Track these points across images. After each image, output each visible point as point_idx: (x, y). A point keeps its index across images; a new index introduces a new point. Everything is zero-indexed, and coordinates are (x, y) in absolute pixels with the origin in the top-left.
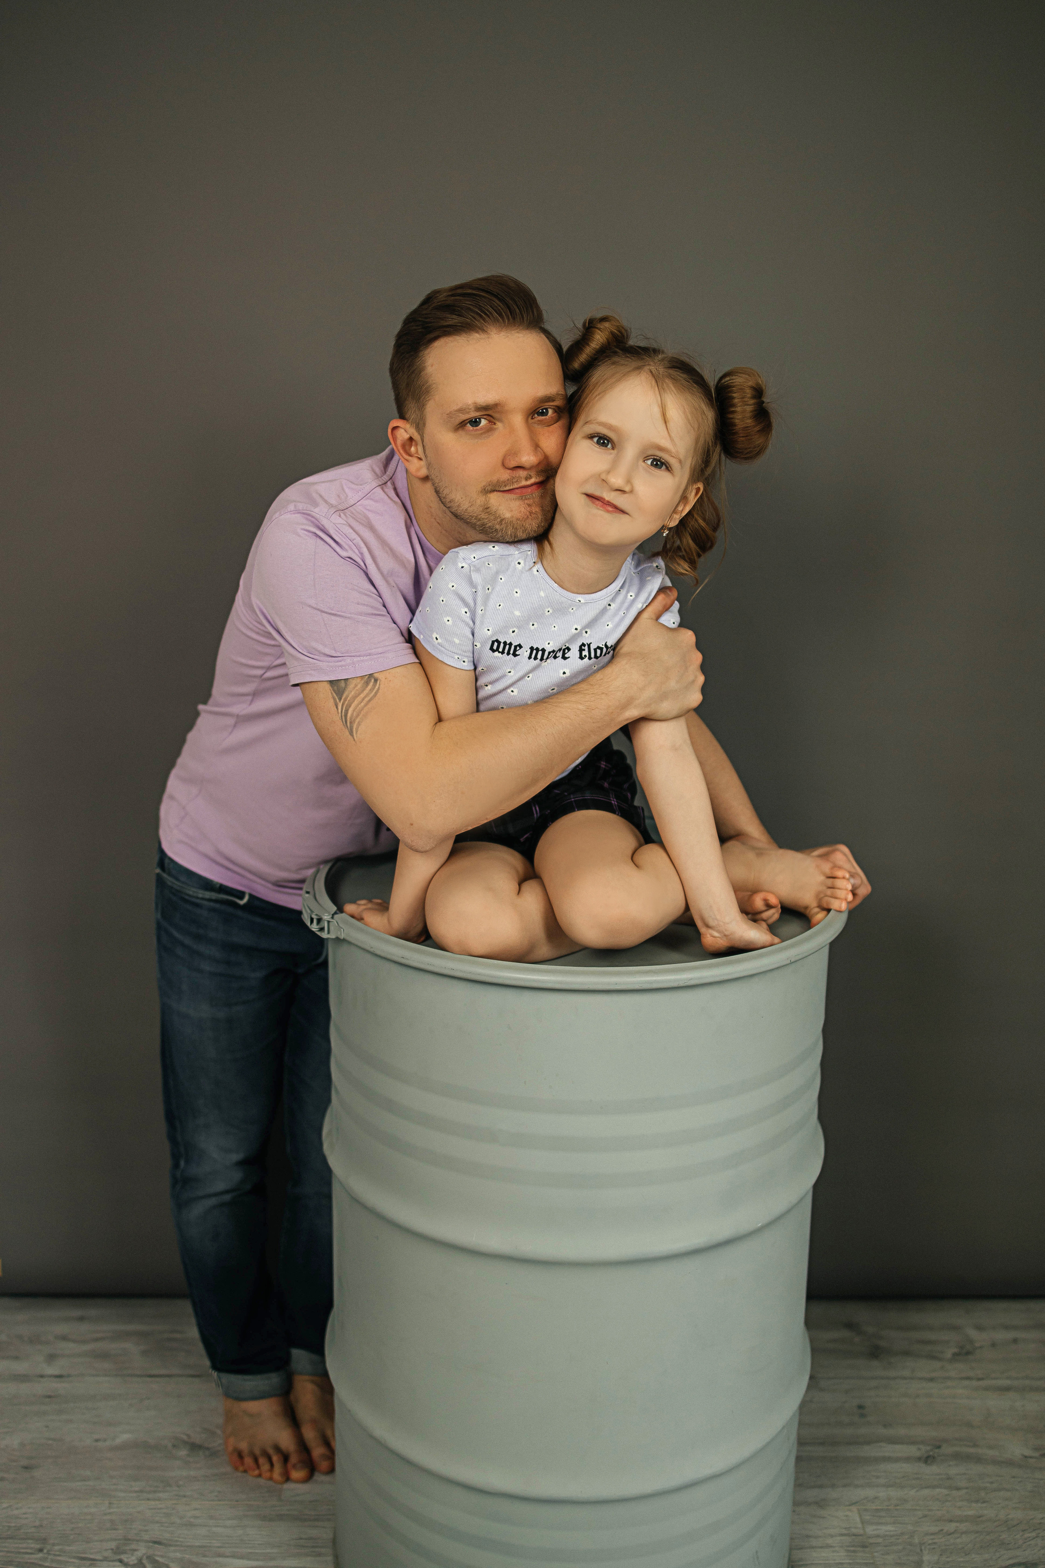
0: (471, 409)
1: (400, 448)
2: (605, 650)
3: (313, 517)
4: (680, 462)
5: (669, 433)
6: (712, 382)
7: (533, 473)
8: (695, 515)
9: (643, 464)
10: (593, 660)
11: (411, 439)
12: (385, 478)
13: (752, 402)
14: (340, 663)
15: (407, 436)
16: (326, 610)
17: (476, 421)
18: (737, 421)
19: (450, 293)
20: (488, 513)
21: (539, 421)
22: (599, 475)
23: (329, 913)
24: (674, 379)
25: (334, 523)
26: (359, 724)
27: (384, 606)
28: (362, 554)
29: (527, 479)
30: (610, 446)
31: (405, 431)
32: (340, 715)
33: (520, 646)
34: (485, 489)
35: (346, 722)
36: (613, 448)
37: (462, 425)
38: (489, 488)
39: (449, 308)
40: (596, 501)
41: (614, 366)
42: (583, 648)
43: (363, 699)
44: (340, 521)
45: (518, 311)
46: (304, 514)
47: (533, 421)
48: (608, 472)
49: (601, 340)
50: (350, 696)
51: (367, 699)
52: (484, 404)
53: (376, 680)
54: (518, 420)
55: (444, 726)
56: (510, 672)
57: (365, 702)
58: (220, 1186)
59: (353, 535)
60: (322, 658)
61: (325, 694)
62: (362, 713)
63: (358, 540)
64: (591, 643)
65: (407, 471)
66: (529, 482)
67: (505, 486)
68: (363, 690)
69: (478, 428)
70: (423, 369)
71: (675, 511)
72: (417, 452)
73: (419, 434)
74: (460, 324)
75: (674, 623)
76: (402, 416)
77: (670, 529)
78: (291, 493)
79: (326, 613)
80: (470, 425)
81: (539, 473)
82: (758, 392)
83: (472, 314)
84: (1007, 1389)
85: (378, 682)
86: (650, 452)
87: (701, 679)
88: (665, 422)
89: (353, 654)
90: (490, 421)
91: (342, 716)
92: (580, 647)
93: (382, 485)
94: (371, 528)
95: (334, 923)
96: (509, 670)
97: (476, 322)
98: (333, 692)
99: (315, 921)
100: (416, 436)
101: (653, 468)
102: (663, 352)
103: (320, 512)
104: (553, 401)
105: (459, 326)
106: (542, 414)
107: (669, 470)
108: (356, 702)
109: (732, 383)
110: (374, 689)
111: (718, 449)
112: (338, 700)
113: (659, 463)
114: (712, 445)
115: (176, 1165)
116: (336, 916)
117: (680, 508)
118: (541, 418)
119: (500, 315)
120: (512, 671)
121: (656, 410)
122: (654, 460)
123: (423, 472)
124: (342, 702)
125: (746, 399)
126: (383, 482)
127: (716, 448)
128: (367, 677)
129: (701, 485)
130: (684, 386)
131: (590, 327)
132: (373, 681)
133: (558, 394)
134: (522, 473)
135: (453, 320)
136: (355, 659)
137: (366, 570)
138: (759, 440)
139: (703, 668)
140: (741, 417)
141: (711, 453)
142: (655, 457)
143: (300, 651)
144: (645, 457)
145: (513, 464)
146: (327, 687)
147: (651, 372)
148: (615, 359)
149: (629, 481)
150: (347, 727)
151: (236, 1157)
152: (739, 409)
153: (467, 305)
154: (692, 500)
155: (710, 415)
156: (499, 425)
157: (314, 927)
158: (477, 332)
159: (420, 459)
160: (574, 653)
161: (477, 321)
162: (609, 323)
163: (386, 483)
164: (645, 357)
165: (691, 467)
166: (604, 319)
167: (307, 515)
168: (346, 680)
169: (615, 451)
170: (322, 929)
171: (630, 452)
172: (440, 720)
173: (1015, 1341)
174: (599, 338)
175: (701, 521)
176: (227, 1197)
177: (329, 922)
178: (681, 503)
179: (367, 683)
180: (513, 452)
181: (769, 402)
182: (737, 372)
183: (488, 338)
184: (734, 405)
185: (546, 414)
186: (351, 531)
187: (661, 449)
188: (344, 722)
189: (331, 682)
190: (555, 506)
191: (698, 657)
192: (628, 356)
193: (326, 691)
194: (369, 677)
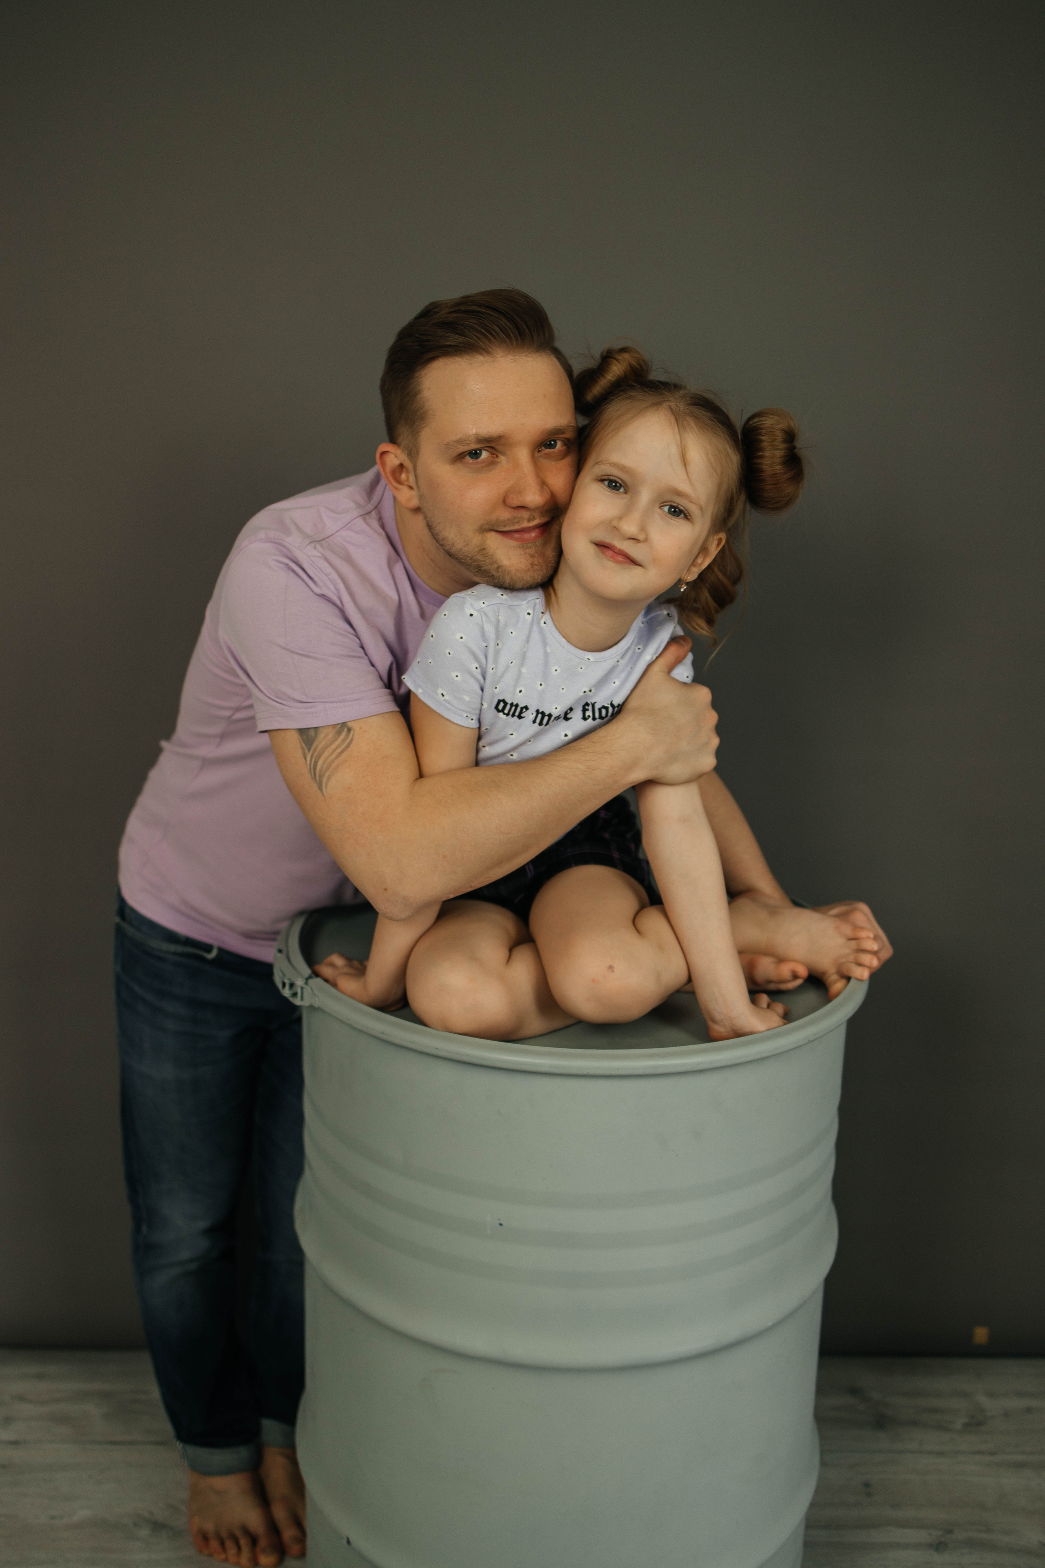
0: (471, 440)
1: (389, 475)
2: (611, 710)
3: (285, 547)
4: (701, 509)
5: (688, 476)
6: (738, 422)
7: (536, 515)
8: (716, 569)
9: (659, 510)
10: (598, 721)
11: (401, 466)
12: (370, 507)
13: (782, 446)
14: (310, 710)
15: (397, 462)
16: (296, 651)
17: (476, 453)
18: (764, 467)
19: (452, 310)
20: (484, 554)
21: (545, 454)
22: (611, 522)
23: (302, 976)
24: (696, 418)
25: (309, 555)
26: (329, 778)
27: (362, 647)
28: (338, 590)
29: (529, 520)
30: (622, 490)
31: (395, 456)
32: (308, 767)
33: (526, 708)
34: (482, 528)
35: (315, 774)
36: (626, 493)
37: (460, 457)
38: (487, 527)
39: (450, 326)
40: (605, 550)
41: (630, 401)
42: (587, 707)
43: (335, 750)
44: (315, 553)
45: (527, 331)
46: (275, 543)
47: (539, 454)
48: (620, 518)
49: (618, 372)
50: (320, 747)
51: (339, 750)
52: (487, 436)
53: (349, 730)
54: (523, 455)
55: (426, 783)
56: (512, 734)
57: (336, 753)
58: (185, 1254)
59: (329, 570)
60: (291, 704)
61: (292, 744)
62: (333, 766)
63: (334, 575)
64: (595, 702)
65: (395, 498)
66: (532, 524)
67: (505, 526)
68: (336, 740)
69: (478, 460)
70: (418, 392)
71: (693, 564)
72: (408, 480)
73: (412, 462)
74: (462, 345)
75: (688, 677)
76: (393, 440)
77: (687, 584)
78: (263, 519)
79: (297, 653)
80: (470, 457)
81: (542, 514)
82: (790, 436)
83: (476, 334)
85: (352, 732)
86: (667, 497)
87: (715, 741)
88: (685, 465)
89: (324, 700)
90: (492, 454)
91: (310, 769)
92: (584, 707)
93: (364, 515)
94: (349, 560)
95: (307, 990)
96: (511, 733)
97: (480, 342)
98: (302, 742)
99: (287, 987)
100: (408, 463)
101: (670, 516)
102: (685, 388)
103: (293, 541)
104: (563, 433)
105: (461, 347)
106: (550, 446)
107: (688, 519)
108: (326, 753)
109: (761, 424)
110: (347, 739)
111: (743, 497)
112: (306, 751)
113: (676, 511)
114: (736, 492)
115: (137, 1230)
116: (311, 981)
117: (699, 561)
118: (548, 451)
119: (508, 336)
120: (515, 734)
121: (674, 451)
122: (671, 507)
123: (415, 502)
124: (311, 752)
125: (776, 443)
126: (367, 512)
127: (741, 495)
128: (339, 726)
129: (723, 536)
130: (707, 426)
131: (607, 357)
132: (346, 730)
133: (569, 426)
134: (525, 514)
135: (454, 339)
136: (327, 705)
137: (342, 608)
138: (788, 489)
139: (719, 729)
140: (769, 462)
141: (735, 500)
142: (672, 504)
143: (268, 694)
144: (662, 503)
145: (516, 503)
146: (296, 736)
147: (671, 408)
148: (633, 393)
149: (643, 529)
150: (316, 780)
151: (202, 1224)
152: (767, 454)
153: (471, 324)
154: (714, 550)
155: (735, 459)
156: (502, 458)
157: (286, 992)
158: (481, 354)
159: (411, 488)
160: (577, 714)
161: (482, 342)
162: (628, 354)
163: (370, 513)
164: (664, 392)
165: (712, 514)
166: (623, 350)
167: (279, 544)
168: (316, 728)
169: (628, 496)
170: (295, 995)
171: (645, 496)
172: (421, 775)
173: (1029, 1410)
174: (616, 370)
175: (720, 576)
176: (193, 1266)
177: (302, 988)
178: (701, 555)
179: (339, 733)
180: (516, 490)
181: (801, 448)
182: (767, 413)
183: (494, 361)
184: (761, 449)
185: (554, 446)
186: (326, 564)
187: (679, 494)
188: (313, 775)
189: (302, 731)
190: (560, 553)
191: (713, 718)
192: (645, 391)
193: (294, 740)
194: (341, 727)
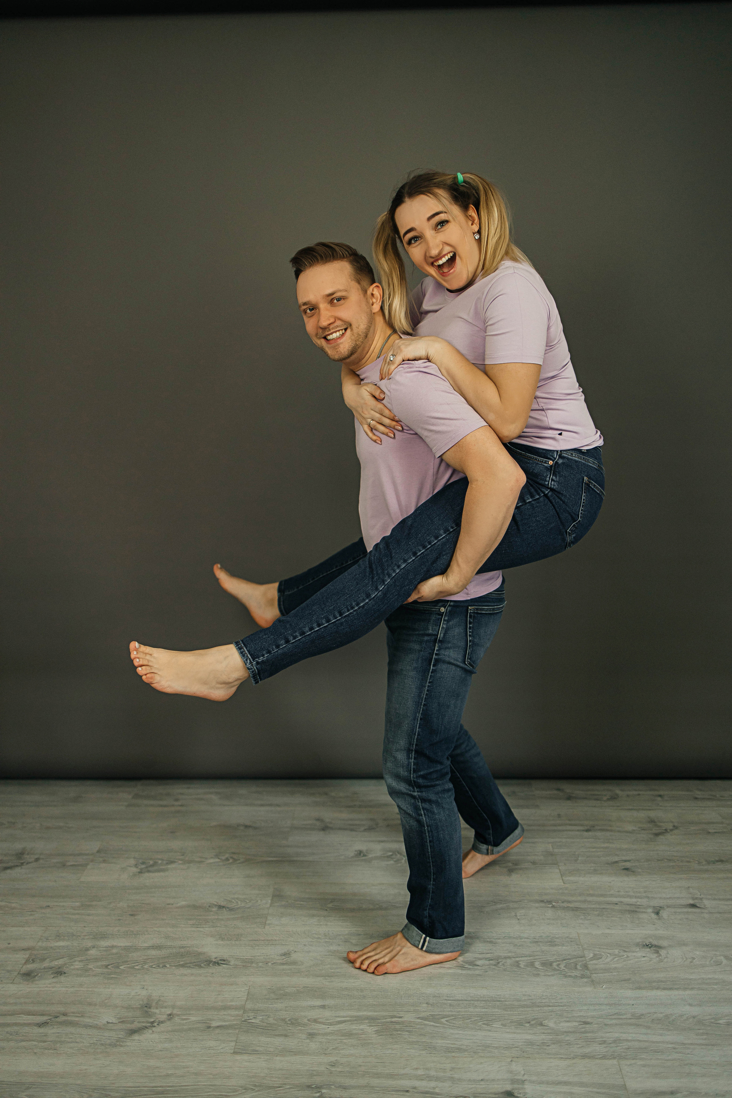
84: (631, 809)
173: (639, 795)
